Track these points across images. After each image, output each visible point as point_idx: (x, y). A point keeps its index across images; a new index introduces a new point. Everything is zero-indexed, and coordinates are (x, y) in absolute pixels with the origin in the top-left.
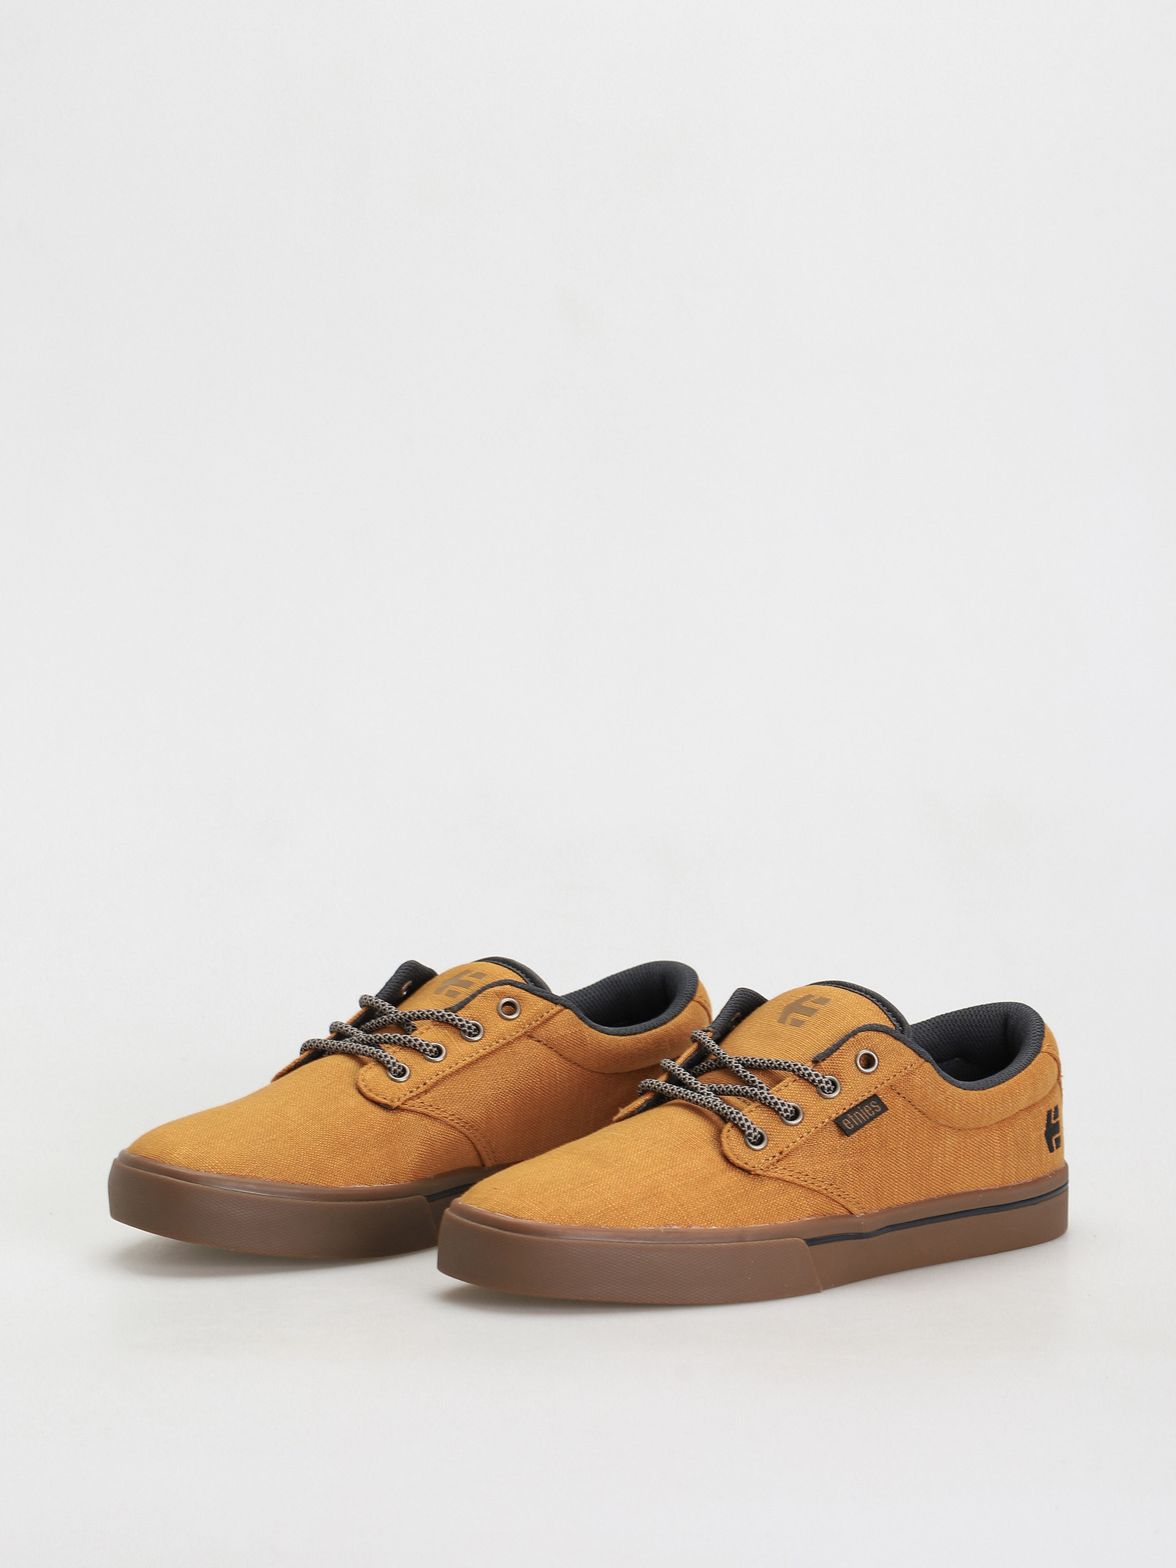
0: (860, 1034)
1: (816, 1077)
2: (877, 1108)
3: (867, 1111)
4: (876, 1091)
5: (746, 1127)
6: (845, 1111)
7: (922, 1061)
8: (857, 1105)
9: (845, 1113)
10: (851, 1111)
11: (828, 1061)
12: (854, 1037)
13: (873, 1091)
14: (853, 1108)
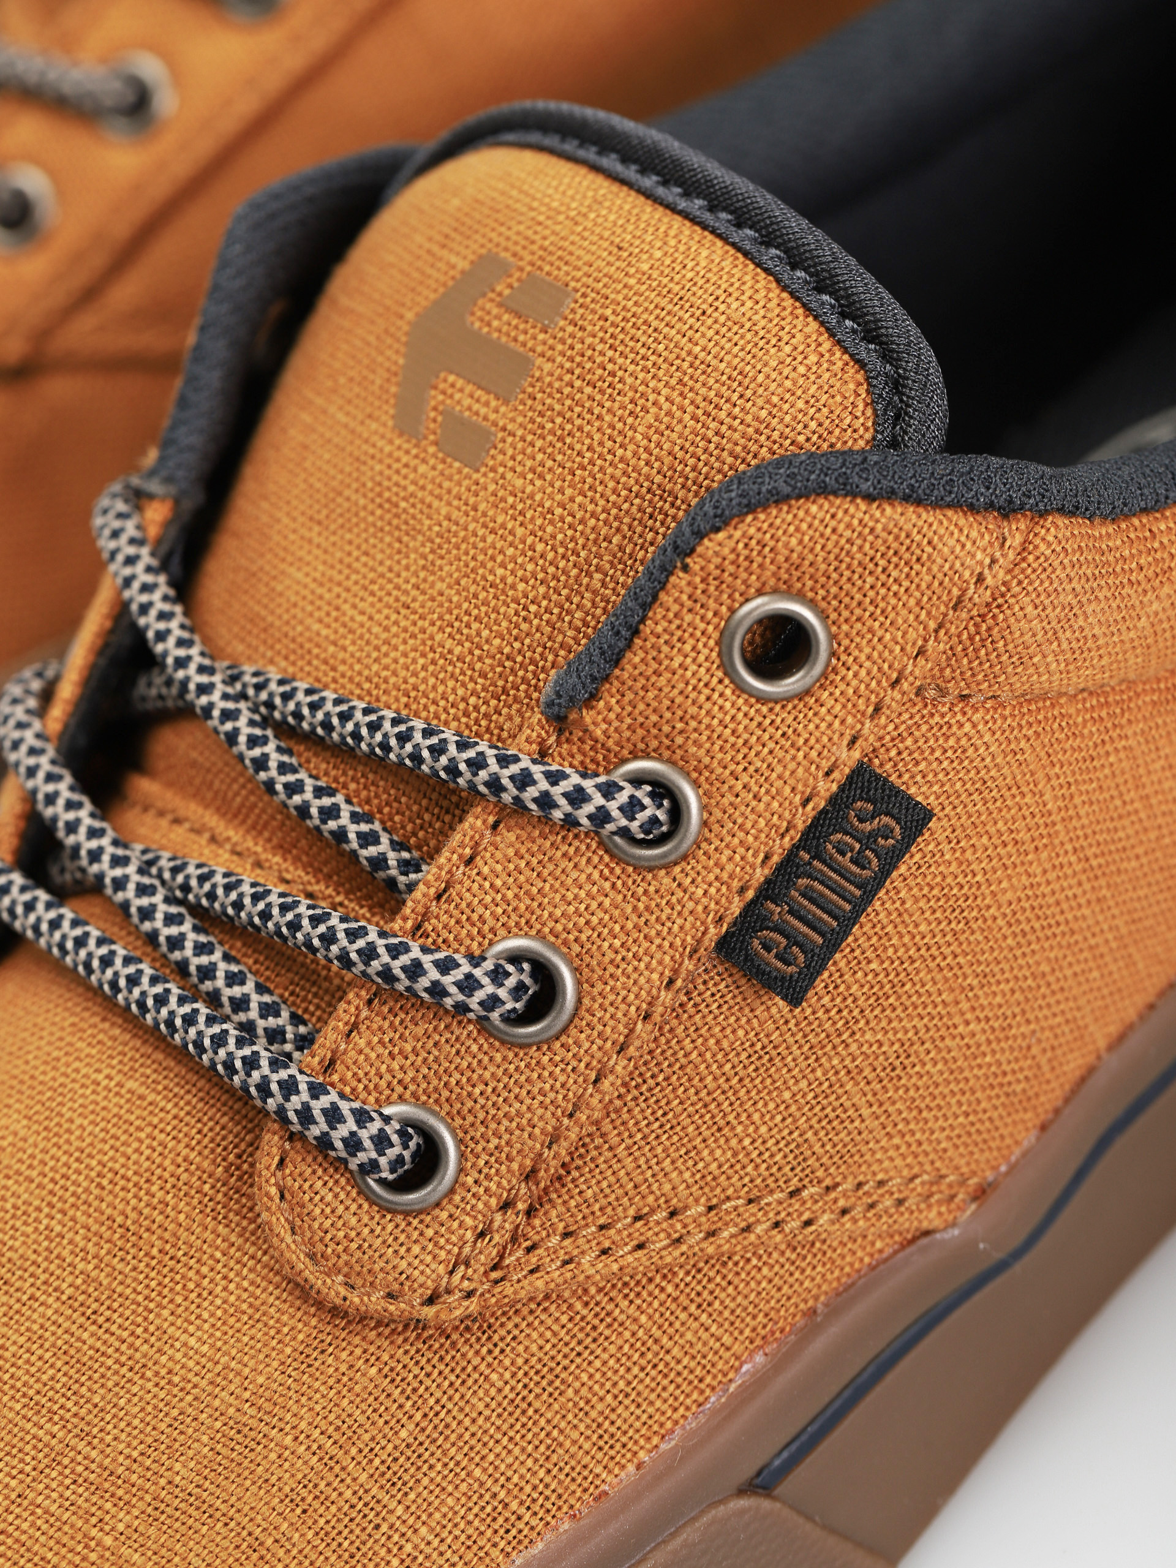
0: (708, 545)
1: (579, 789)
2: (887, 833)
3: (845, 861)
4: (857, 754)
5: (339, 1145)
6: (750, 894)
7: (1016, 531)
8: (795, 848)
9: (753, 902)
10: (770, 890)
11: (609, 699)
12: (685, 568)
13: (849, 758)
14: (781, 867)
